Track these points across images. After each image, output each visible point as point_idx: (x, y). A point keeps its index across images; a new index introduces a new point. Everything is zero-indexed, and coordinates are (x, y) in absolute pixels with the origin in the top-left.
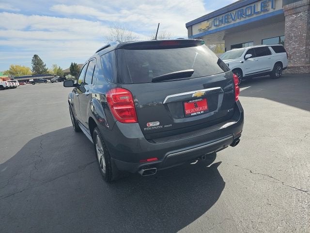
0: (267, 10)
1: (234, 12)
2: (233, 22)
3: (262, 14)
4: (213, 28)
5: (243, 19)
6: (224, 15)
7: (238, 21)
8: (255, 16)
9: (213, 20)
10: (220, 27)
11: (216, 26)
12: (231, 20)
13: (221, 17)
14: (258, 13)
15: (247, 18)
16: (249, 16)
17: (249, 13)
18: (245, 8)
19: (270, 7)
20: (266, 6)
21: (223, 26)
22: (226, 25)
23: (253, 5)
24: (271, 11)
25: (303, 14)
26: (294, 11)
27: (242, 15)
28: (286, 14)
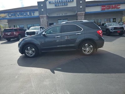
0: (32, 15)
1: (18, 13)
2: (18, 17)
3: (30, 16)
4: (8, 17)
5: (22, 16)
7: (20, 16)
8: (27, 16)
9: (8, 14)
11: (10, 16)
12: (17, 15)
13: (12, 14)
14: (29, 15)
15: (24, 16)
17: (25, 14)
18: (23, 12)
19: (32, 14)
21: (13, 17)
22: (15, 17)
23: (26, 12)
24: (33, 16)
25: (45, 19)
26: (43, 17)
27: (22, 15)
28: (40, 18)
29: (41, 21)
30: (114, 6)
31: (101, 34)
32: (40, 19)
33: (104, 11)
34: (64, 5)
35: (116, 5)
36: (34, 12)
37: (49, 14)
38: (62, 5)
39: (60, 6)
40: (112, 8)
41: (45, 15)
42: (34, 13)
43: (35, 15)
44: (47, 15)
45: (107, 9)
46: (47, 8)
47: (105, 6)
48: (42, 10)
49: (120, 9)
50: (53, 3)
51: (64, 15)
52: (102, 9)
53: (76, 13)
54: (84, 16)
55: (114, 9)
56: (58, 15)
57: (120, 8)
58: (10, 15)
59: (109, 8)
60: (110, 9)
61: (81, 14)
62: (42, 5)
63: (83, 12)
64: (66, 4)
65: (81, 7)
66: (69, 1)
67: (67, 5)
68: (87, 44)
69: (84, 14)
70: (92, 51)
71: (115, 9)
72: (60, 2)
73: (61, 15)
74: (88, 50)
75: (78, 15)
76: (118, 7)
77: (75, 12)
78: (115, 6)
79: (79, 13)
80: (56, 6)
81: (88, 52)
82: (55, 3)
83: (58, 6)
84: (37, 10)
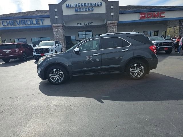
0: (39, 24)
1: (18, 21)
2: (18, 26)
3: (37, 25)
4: (2, 26)
5: (24, 26)
6: (11, 20)
7: (21, 26)
8: (32, 25)
9: (1, 21)
10: (8, 27)
11: (5, 26)
12: (16, 24)
13: (8, 21)
14: (34, 24)
15: (28, 26)
16: (29, 24)
17: (29, 23)
18: (26, 20)
19: (41, 23)
20: (39, 22)
21: (10, 26)
22: (13, 26)
23: (31, 19)
24: (41, 25)
25: (61, 30)
26: (57, 28)
27: (24, 23)
28: (53, 28)
29: (55, 33)
30: (156, 13)
31: (154, 51)
32: (52, 30)
33: (144, 21)
34: (88, 10)
35: (160, 12)
36: (44, 20)
37: (66, 23)
38: (86, 11)
39: (83, 11)
40: (154, 17)
41: (61, 25)
42: (42, 21)
43: (44, 25)
44: (63, 25)
45: (148, 18)
46: (64, 14)
47: (144, 14)
48: (56, 17)
49: (164, 18)
50: (73, 7)
51: (87, 25)
52: (141, 17)
53: (106, 22)
54: (116, 28)
55: (156, 18)
56: (80, 25)
57: (164, 16)
58: (6, 24)
59: (150, 17)
60: (152, 18)
61: (113, 24)
62: (56, 10)
63: (115, 22)
64: (91, 10)
65: (112, 14)
66: (95, 6)
67: (93, 10)
68: (136, 65)
69: (116, 24)
70: (142, 74)
71: (159, 18)
72: (83, 5)
73: (83, 25)
74: (137, 72)
75: (108, 25)
76: (161, 15)
77: (104, 21)
78: (158, 14)
79: (109, 22)
80: (76, 11)
81: (138, 74)
82: (76, 7)
83: (80, 11)
84: (48, 17)
